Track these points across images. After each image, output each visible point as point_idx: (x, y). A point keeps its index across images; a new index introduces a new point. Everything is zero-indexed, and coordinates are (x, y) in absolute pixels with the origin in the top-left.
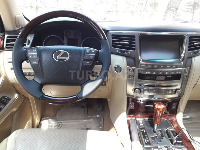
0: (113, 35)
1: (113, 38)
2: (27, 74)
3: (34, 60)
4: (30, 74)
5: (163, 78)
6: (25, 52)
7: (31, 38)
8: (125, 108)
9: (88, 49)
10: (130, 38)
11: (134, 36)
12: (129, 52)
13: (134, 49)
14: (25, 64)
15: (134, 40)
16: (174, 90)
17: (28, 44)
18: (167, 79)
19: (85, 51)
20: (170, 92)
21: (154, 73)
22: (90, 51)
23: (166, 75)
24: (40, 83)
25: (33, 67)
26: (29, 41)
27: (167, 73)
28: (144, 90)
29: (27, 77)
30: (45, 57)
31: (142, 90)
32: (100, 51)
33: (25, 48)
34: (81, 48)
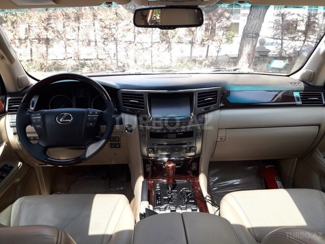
0: (123, 94)
1: (123, 97)
2: (32, 139)
3: (38, 124)
4: (35, 139)
5: (175, 135)
6: (29, 117)
7: (35, 100)
8: (141, 171)
9: (91, 110)
10: (139, 96)
11: (142, 95)
12: (139, 110)
13: (143, 108)
14: (29, 128)
15: (143, 98)
16: (188, 148)
17: (32, 106)
18: (178, 136)
19: (88, 113)
20: (184, 151)
21: (165, 131)
22: (93, 112)
23: (177, 133)
24: (44, 146)
25: (37, 130)
26: (33, 103)
27: (177, 131)
28: (157, 149)
29: (32, 142)
30: (48, 120)
31: (155, 149)
32: (104, 112)
33: (29, 112)
34: (84, 110)
